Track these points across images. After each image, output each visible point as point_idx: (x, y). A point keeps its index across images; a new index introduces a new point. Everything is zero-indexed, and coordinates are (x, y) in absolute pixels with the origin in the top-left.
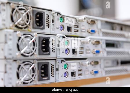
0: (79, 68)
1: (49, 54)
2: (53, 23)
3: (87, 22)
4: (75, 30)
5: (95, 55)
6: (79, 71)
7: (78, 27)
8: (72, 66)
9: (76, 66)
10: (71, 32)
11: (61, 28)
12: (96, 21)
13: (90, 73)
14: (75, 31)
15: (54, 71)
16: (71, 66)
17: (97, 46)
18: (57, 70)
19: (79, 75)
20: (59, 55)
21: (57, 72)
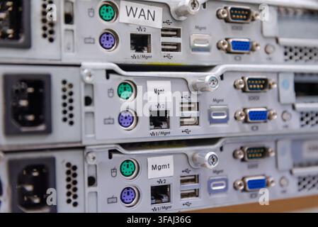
0: (186, 171)
1: (49, 131)
2: (69, 27)
3: (218, 16)
4: (164, 44)
5: (247, 126)
6: (183, 182)
7: (177, 33)
8: (154, 168)
9: (172, 166)
10: (149, 51)
11: (105, 42)
12: (254, 12)
13: (231, 186)
14: (163, 50)
15: (79, 186)
16: (150, 168)
17: (262, 94)
18: (92, 181)
19: (183, 196)
20: (94, 132)
21: (92, 189)
